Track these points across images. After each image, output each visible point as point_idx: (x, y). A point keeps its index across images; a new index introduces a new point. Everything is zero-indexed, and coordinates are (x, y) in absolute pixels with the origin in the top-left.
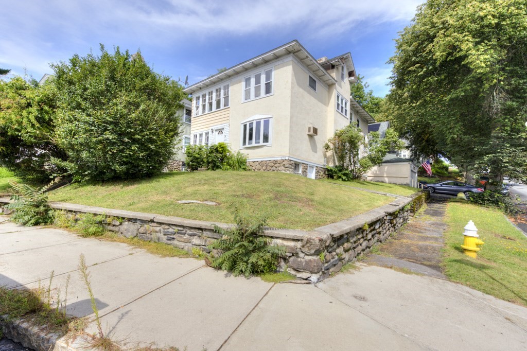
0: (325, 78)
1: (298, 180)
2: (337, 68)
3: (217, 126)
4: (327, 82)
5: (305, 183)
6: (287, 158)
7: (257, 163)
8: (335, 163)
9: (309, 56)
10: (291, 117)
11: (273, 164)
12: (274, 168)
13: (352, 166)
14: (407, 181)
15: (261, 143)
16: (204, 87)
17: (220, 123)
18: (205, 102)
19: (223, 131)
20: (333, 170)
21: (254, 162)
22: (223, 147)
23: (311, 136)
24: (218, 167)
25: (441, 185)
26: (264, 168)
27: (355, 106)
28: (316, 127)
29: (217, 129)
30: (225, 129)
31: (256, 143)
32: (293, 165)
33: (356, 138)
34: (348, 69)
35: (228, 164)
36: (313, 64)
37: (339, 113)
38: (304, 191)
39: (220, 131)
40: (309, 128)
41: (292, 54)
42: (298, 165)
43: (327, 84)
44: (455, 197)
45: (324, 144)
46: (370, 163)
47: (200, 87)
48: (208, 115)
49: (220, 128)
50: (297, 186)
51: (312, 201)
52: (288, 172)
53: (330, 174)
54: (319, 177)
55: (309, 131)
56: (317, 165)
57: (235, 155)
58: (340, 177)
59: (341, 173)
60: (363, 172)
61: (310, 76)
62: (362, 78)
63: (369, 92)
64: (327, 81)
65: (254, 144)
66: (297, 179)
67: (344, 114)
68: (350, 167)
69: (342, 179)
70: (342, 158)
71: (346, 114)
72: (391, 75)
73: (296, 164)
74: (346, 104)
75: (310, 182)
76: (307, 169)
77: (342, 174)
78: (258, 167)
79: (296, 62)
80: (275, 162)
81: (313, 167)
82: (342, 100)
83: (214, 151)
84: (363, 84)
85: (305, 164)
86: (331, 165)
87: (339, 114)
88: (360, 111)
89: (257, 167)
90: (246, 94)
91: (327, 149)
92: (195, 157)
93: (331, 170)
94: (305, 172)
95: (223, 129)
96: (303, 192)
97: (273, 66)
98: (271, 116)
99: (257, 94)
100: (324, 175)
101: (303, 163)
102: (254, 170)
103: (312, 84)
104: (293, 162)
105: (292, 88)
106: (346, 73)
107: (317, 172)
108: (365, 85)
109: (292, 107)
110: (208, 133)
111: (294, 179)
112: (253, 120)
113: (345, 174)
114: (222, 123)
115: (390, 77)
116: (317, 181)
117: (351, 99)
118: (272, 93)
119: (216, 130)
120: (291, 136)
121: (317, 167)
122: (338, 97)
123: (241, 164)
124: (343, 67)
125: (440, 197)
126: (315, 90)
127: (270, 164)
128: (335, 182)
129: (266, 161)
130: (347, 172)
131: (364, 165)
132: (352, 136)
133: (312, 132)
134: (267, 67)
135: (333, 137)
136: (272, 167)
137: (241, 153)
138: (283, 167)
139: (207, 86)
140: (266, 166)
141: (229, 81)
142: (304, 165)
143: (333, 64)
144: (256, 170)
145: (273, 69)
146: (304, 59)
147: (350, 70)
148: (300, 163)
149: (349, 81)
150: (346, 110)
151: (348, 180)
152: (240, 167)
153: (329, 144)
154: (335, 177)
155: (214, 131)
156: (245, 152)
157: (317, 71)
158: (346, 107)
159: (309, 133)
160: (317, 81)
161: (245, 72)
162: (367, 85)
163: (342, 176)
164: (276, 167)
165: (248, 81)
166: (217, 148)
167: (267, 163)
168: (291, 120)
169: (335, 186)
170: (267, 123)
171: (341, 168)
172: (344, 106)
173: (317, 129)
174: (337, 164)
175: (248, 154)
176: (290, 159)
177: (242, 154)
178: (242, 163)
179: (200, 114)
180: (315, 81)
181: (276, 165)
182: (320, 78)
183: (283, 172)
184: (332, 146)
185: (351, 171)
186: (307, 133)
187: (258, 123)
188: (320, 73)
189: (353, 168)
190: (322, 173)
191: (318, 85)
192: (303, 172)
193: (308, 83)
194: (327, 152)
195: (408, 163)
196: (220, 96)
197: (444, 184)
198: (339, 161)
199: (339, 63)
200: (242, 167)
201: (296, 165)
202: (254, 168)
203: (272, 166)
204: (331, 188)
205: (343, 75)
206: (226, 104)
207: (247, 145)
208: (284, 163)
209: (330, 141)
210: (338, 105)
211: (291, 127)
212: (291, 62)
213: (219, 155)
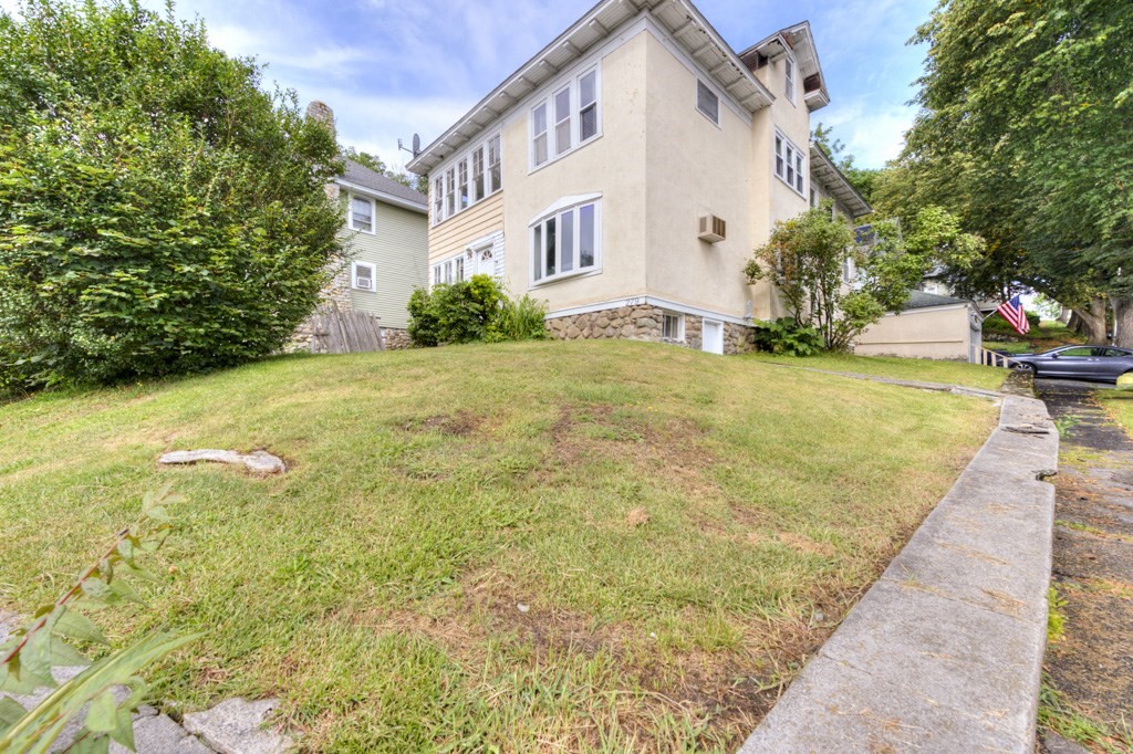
0: (743, 91)
1: (668, 358)
2: (774, 63)
3: (479, 241)
4: (746, 101)
5: (687, 365)
6: (642, 301)
7: (570, 321)
8: (773, 312)
9: (695, 17)
10: (650, 190)
11: (606, 321)
12: (610, 331)
13: (823, 318)
14: (963, 350)
15: (576, 269)
16: (449, 153)
17: (483, 233)
18: (453, 188)
19: (492, 251)
20: (772, 330)
21: (561, 319)
22: (482, 287)
23: (707, 242)
24: (474, 336)
25: (1055, 357)
26: (586, 332)
27: (822, 169)
28: (722, 218)
29: (479, 246)
30: (495, 246)
31: (563, 270)
32: (660, 319)
33: (835, 238)
34: (802, 70)
35: (501, 327)
36: (706, 44)
37: (782, 182)
38: (679, 390)
39: (486, 252)
40: (703, 221)
41: (645, 13)
42: (675, 319)
43: (746, 107)
44: (1110, 387)
45: (745, 265)
46: (876, 305)
47: (440, 153)
48: (460, 217)
49: (483, 245)
50: (661, 377)
51: (704, 429)
52: (646, 338)
53: (763, 341)
54: (733, 349)
55: (703, 228)
56: (728, 320)
57: (518, 305)
58: (790, 347)
59: (791, 336)
60: (852, 332)
61: (699, 82)
62: (827, 132)
63: (844, 160)
64: (747, 97)
65: (559, 274)
66: (664, 354)
67: (795, 187)
68: (815, 320)
69: (797, 350)
70: (793, 296)
71: (800, 187)
72: (921, 72)
73: (668, 317)
74: (799, 160)
75: (704, 362)
76: (699, 329)
77: (795, 338)
78: (572, 330)
79: (660, 38)
80: (613, 314)
81: (716, 325)
82: (789, 152)
83: (462, 296)
84: (829, 145)
85: (694, 316)
86: (765, 317)
87: (784, 187)
88: (834, 184)
89: (569, 331)
90: (537, 150)
91: (753, 275)
92: (429, 316)
93: (767, 330)
94: (695, 336)
95: (491, 245)
96: (676, 396)
97: (599, 60)
98: (599, 195)
99: (563, 145)
100: (747, 346)
101: (687, 315)
102: (563, 339)
103: (708, 102)
104: (660, 312)
105: (650, 108)
106: (797, 81)
107: (729, 337)
108: (834, 146)
109: (649, 161)
110: (462, 260)
111: (655, 356)
112: (554, 213)
113: (803, 339)
114: (488, 231)
115: (920, 80)
116: (728, 359)
117: (811, 151)
118: (599, 133)
119: (477, 251)
120: (651, 242)
121: (726, 323)
122: (778, 142)
123: (531, 326)
124: (788, 66)
125: (1057, 386)
126: (716, 120)
127: (599, 322)
128: (778, 359)
129: (590, 314)
130: (807, 331)
131: (858, 312)
132: (824, 232)
133: (709, 230)
134: (583, 68)
135: (767, 243)
136: (604, 328)
137: (531, 298)
138: (632, 327)
139: (455, 148)
140: (592, 327)
141: (500, 125)
142: (692, 319)
143: (763, 54)
144: (567, 339)
145: (598, 69)
146: (681, 27)
147: (809, 74)
148: (680, 314)
149: (806, 101)
150: (800, 179)
151: (813, 354)
152: (530, 333)
153: (760, 262)
154: (776, 348)
155: (474, 253)
156: (539, 296)
157: (718, 65)
158: (799, 169)
159: (703, 234)
160: (721, 98)
161: (532, 95)
162: (838, 146)
163: (796, 343)
164: (615, 328)
165: (540, 113)
166: (468, 288)
167: (593, 318)
168: (648, 196)
169: (780, 370)
170: (587, 212)
171: (792, 325)
172: (794, 166)
173: (724, 222)
174: (781, 314)
175: (547, 301)
176: (651, 302)
177: (534, 301)
178: (532, 322)
179: (444, 219)
180: (716, 98)
181: (614, 323)
182: (727, 87)
183: (634, 338)
184: (765, 267)
185: (819, 330)
186: (697, 234)
187: (568, 218)
188: (729, 75)
189: (824, 322)
190: (741, 340)
191: (724, 109)
192: (688, 337)
193: (695, 101)
194: (753, 283)
195: (962, 306)
196: (481, 169)
197: (1061, 354)
198: (787, 305)
199: (779, 48)
200: (534, 333)
201: (670, 321)
202: (562, 335)
203: (603, 325)
204: (770, 379)
205: (789, 85)
206: (496, 184)
207: (545, 279)
208: (634, 315)
209: (759, 253)
210: (779, 161)
211: (649, 215)
212: (645, 34)
213: (474, 307)
